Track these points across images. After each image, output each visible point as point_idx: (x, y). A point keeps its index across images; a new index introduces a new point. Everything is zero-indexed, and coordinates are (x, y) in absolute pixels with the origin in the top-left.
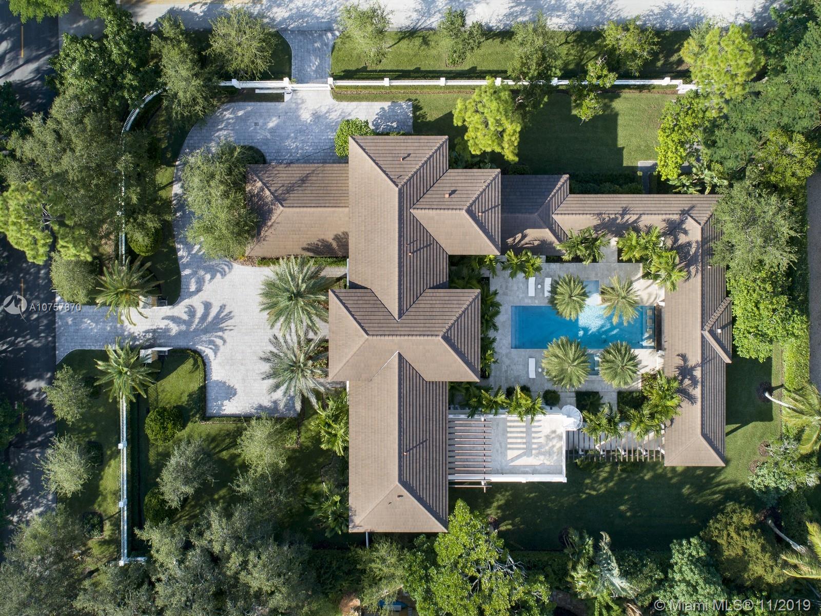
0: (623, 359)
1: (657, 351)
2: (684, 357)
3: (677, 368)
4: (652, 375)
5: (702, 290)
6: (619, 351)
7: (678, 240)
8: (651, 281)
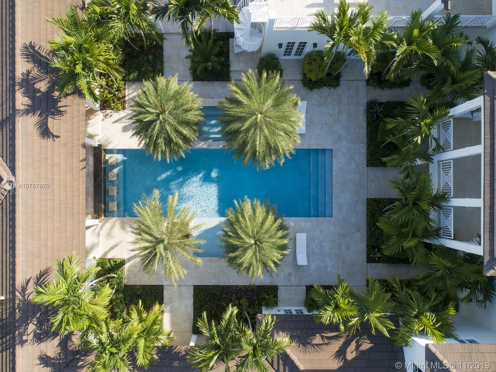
0: (162, 128)
1: (100, 146)
2: (45, 133)
3: (60, 113)
4: (109, 107)
5: (13, 256)
6: (169, 141)
7: (60, 344)
8: (109, 256)
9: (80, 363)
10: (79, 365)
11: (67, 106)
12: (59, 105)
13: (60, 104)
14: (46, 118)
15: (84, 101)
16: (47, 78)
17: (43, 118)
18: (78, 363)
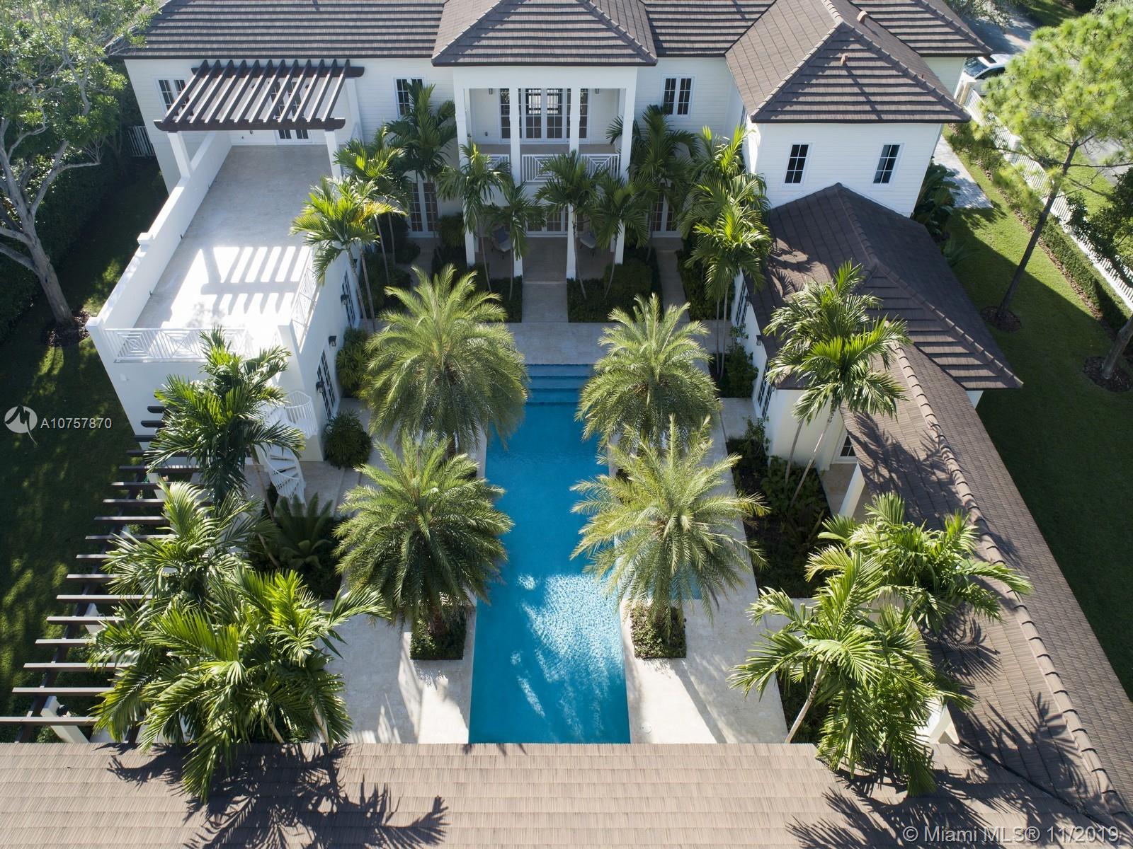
3: (379, 798)
9: (1010, 744)
10: (1015, 747)
11: (362, 784)
12: (357, 802)
13: (355, 799)
14: (387, 830)
15: (354, 746)
16: (279, 829)
17: (385, 836)
18: (1011, 749)
